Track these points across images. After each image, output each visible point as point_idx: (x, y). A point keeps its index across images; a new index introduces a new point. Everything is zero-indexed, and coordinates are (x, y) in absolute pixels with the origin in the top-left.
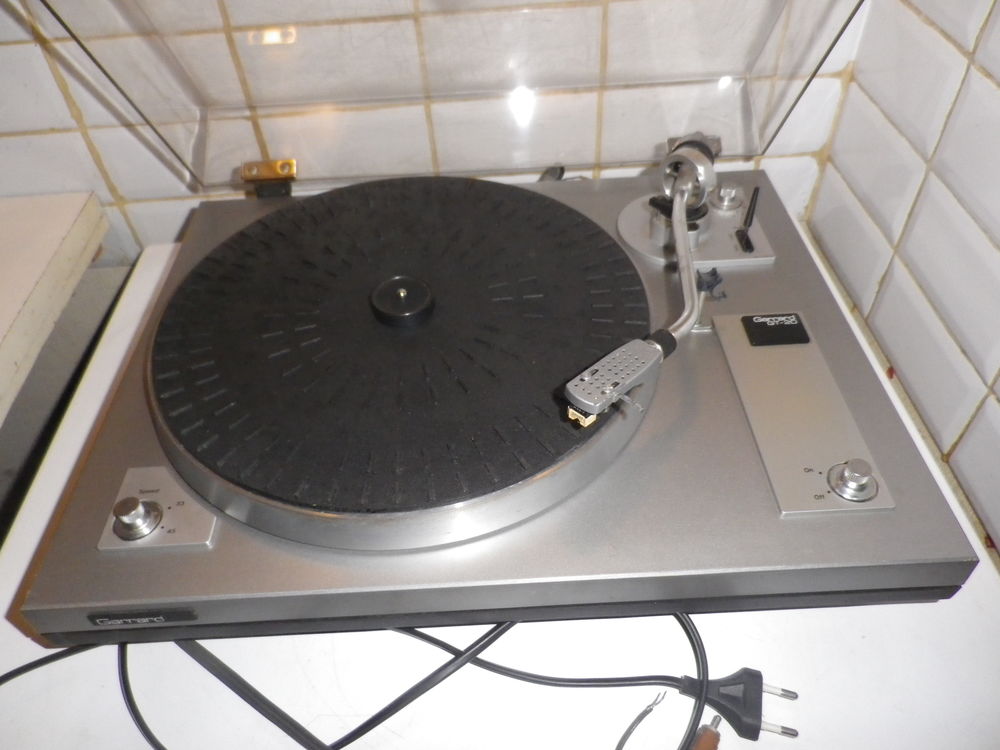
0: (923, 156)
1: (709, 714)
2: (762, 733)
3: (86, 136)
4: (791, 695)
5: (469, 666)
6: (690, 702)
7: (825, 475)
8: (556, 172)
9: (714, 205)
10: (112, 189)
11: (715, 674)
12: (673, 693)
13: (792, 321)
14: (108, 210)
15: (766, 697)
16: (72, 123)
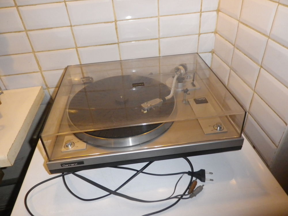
0: (229, 67)
1: (194, 179)
2: (206, 181)
3: (41, 73)
4: (211, 173)
5: (141, 174)
6: (190, 177)
7: (213, 127)
8: (152, 74)
9: (186, 78)
10: (46, 86)
11: (195, 171)
12: (186, 175)
13: (204, 99)
14: (45, 90)
15: (206, 174)
16: (39, 70)
